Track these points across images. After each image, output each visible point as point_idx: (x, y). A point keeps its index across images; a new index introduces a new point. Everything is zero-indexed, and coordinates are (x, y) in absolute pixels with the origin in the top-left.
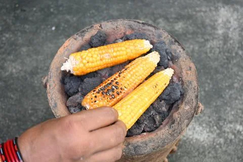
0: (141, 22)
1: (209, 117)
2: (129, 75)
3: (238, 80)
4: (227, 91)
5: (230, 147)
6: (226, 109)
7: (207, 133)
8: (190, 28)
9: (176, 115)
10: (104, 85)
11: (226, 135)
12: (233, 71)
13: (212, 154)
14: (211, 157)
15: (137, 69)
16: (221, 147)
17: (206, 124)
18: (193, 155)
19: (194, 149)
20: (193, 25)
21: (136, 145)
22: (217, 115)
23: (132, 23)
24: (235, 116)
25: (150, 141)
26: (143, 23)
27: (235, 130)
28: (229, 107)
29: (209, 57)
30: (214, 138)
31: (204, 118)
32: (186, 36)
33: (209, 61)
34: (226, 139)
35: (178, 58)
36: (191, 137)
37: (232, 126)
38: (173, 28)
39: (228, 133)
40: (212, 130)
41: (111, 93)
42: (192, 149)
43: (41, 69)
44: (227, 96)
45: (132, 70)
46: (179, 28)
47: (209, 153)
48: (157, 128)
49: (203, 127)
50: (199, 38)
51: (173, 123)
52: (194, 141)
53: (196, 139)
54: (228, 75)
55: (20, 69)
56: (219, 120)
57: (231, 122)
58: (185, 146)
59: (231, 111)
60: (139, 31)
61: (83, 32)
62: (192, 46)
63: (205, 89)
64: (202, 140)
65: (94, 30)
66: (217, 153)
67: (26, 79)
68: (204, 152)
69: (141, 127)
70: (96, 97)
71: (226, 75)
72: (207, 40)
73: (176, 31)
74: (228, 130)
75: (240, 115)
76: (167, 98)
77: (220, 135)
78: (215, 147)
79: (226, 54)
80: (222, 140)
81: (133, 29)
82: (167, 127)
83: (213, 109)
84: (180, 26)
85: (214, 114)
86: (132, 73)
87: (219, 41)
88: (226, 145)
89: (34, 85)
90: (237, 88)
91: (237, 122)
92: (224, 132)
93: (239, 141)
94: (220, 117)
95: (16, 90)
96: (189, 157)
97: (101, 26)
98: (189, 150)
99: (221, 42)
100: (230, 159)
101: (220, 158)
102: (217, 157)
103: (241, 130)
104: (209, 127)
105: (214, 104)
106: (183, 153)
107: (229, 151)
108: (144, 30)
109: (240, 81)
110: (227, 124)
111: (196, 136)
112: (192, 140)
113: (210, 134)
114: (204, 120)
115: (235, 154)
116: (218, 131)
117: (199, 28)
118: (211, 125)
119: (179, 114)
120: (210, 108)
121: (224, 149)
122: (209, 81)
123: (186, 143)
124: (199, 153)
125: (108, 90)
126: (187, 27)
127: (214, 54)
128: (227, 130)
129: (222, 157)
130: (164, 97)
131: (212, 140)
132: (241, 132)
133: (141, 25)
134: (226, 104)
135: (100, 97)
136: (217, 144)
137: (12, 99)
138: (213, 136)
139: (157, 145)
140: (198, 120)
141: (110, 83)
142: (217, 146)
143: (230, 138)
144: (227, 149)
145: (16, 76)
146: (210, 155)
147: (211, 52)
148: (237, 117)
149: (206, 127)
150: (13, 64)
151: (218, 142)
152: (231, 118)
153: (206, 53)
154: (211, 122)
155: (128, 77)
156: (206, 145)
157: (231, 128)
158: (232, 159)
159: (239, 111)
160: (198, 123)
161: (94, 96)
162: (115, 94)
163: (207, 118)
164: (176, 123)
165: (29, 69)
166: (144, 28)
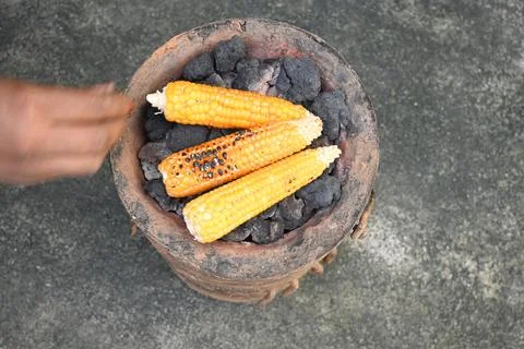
0: (319, 39)
1: (422, 227)
2: (252, 148)
3: (512, 174)
4: (480, 189)
5: (435, 292)
6: (462, 224)
7: (405, 253)
8: (465, 37)
9: (309, 232)
10: (204, 149)
11: (439, 269)
12: (512, 153)
13: (398, 293)
14: (392, 298)
15: (268, 141)
16: (419, 287)
17: (411, 237)
18: (364, 283)
19: (369, 274)
20: (473, 32)
21: (223, 260)
22: (438, 228)
23: (303, 36)
24: (472, 240)
25: (248, 261)
26: (322, 43)
27: (460, 265)
28: (469, 220)
29: (476, 111)
30: (415, 268)
31: (411, 225)
32: (448, 52)
33: (471, 119)
34: (435, 276)
35: (357, 131)
36: (373, 251)
37: (457, 256)
38: (430, 26)
39: (444, 266)
40: (417, 251)
41: (208, 168)
42: (366, 272)
43: (146, 34)
44: (475, 200)
45: (259, 141)
46: (442, 31)
47: (393, 289)
48: (269, 242)
49: (402, 241)
50: (473, 63)
51: (299, 244)
52: (376, 260)
53: (381, 258)
54: (496, 159)
55: (110, 23)
56: (438, 238)
57: (458, 249)
58: (356, 263)
59: (468, 229)
60: (310, 56)
61: (209, 27)
62: (450, 78)
63: (438, 171)
64: (390, 263)
65: (229, 30)
66: (406, 294)
67: (115, 46)
68: (384, 284)
69: (244, 232)
70: (181, 166)
71: (492, 158)
72: (488, 74)
73: (434, 34)
74: (447, 262)
75: (483, 242)
76: (308, 197)
77: (429, 266)
78: (407, 283)
79: (513, 115)
80: (427, 276)
81: (300, 49)
82: (285, 248)
83: (436, 214)
84: (445, 27)
85: (435, 224)
86: (257, 145)
87: (511, 83)
88: (429, 287)
89: (126, 62)
90: (502, 189)
91: (470, 252)
92: (438, 263)
93: (457, 289)
94: (443, 233)
95: (92, 61)
96: (354, 285)
97: (243, 26)
98: (360, 272)
99: (514, 87)
100: (426, 312)
101: (409, 305)
102: (404, 300)
103: (470, 270)
104: (413, 244)
105: (443, 206)
106: (346, 273)
107: (430, 298)
108: (321, 57)
109: (515, 178)
110: (450, 250)
111: (383, 252)
112: (372, 256)
113: (410, 258)
114: (410, 229)
115: (439, 308)
116: (426, 257)
117: (483, 42)
118: (420, 241)
119: (316, 232)
120: (432, 211)
121: (423, 291)
122: (452, 159)
123: (359, 258)
124: (375, 284)
125: (205, 162)
126: (459, 32)
127: (489, 106)
128: (445, 260)
129: (414, 303)
130: (304, 193)
131: (408, 268)
132: (469, 273)
133: (317, 45)
134: (465, 213)
135: (189, 170)
136: (415, 280)
137: (81, 77)
138: (413, 263)
139: (256, 271)
140: (399, 224)
141: (214, 151)
142: (413, 283)
143: (443, 277)
144: (429, 294)
145: (99, 33)
146: (394, 294)
147: (484, 101)
148: (476, 244)
149: (407, 243)
150: (99, 10)
151: (418, 277)
152: (463, 241)
153: (473, 101)
154: (421, 236)
155: (247, 151)
156: (394, 274)
157: (454, 259)
158: (429, 312)
159: (484, 234)
160: (396, 230)
161: (180, 163)
162: (215, 171)
163: (418, 227)
164: (304, 245)
165: (124, 28)
166: (319, 53)
